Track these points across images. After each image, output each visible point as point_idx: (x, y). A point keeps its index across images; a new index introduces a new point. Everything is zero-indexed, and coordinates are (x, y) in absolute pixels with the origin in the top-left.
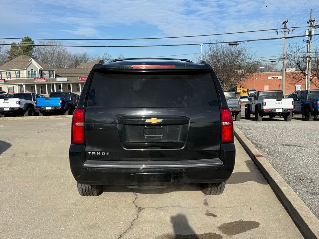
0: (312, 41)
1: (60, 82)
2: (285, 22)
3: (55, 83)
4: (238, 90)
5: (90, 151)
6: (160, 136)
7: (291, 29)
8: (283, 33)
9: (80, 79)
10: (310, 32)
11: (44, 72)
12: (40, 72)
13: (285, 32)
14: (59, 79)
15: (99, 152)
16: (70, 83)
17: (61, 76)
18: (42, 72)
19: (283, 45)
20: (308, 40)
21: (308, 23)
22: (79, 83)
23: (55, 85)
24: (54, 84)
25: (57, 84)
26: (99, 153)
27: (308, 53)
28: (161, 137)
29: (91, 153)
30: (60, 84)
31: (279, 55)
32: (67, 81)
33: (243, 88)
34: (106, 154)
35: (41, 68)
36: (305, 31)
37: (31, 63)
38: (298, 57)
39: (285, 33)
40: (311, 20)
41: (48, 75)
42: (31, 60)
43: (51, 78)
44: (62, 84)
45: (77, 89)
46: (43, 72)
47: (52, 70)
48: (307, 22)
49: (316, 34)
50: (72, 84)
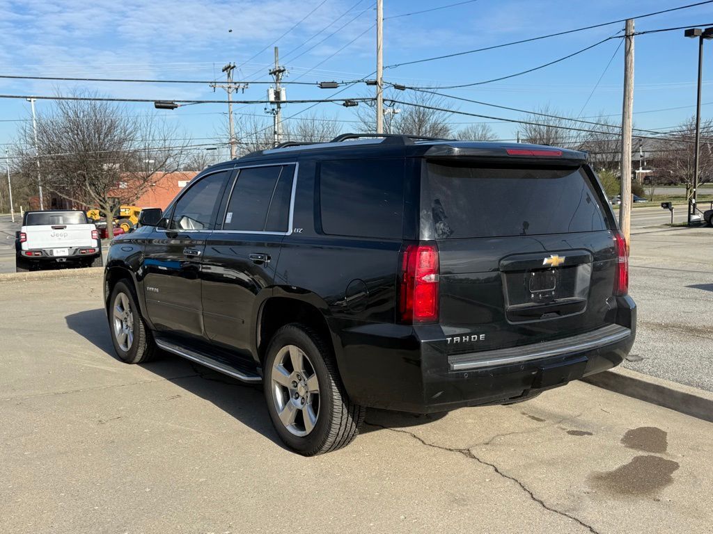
0: (281, 111)
2: (229, 67)
4: (124, 210)
5: (449, 336)
6: (551, 291)
7: (242, 85)
8: (225, 90)
10: (277, 94)
13: (229, 88)
15: (465, 335)
19: (228, 115)
20: (273, 110)
21: (270, 74)
26: (466, 337)
27: (276, 136)
28: (553, 293)
29: (452, 340)
31: (216, 137)
33: (134, 205)
34: (479, 337)
36: (268, 91)
38: (254, 142)
39: (230, 90)
40: (277, 69)
48: (269, 72)
49: (288, 100)
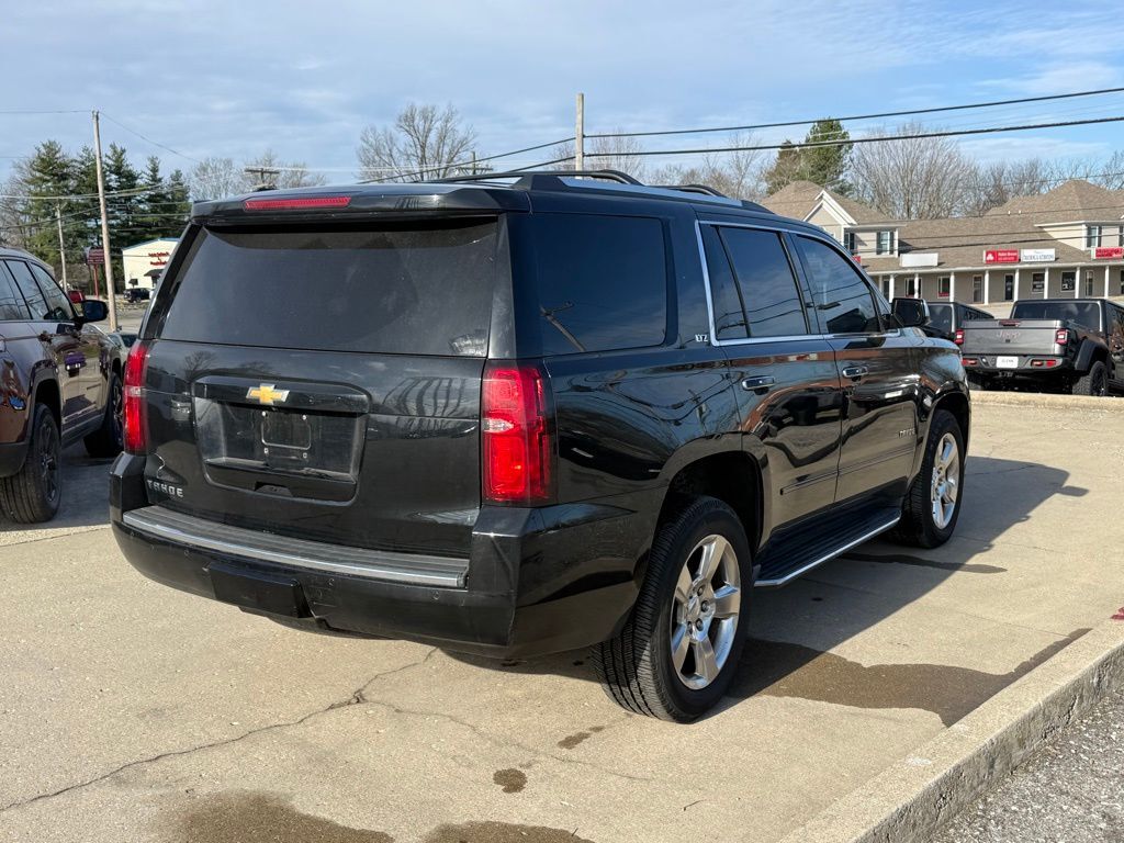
1: (913, 271)
3: (894, 275)
9: (991, 257)
11: (860, 236)
12: (846, 236)
14: (910, 261)
16: (949, 274)
17: (920, 246)
18: (852, 235)
22: (983, 272)
23: (892, 282)
24: (888, 277)
25: (899, 278)
30: (913, 275)
32: (939, 264)
35: (851, 224)
37: (821, 207)
41: (873, 245)
42: (821, 197)
43: (884, 255)
44: (920, 275)
45: (976, 293)
46: (858, 234)
47: (886, 229)
50: (957, 274)
